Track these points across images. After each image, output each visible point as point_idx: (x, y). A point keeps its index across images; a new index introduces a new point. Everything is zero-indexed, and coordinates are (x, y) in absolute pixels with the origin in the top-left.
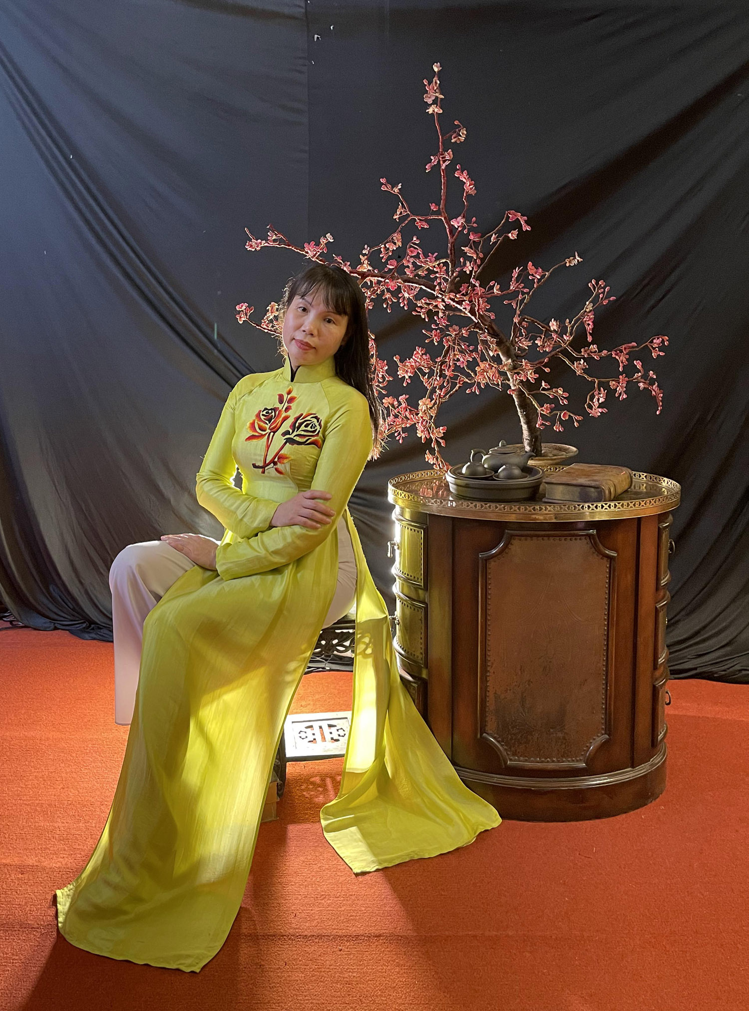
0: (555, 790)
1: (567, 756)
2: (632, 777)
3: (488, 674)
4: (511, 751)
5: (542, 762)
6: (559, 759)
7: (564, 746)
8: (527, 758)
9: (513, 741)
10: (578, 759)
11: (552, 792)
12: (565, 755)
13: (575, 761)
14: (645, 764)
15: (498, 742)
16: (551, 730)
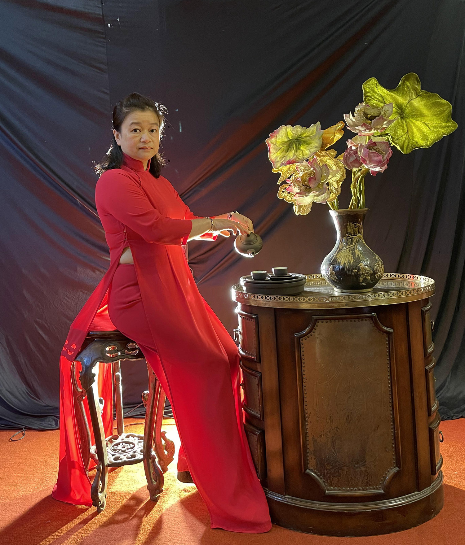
0: (362, 512)
1: (370, 485)
2: (419, 498)
3: (307, 424)
4: (327, 483)
5: (352, 490)
6: (364, 488)
7: (366, 478)
8: (340, 488)
9: (329, 475)
10: (377, 487)
11: (360, 513)
12: (367, 484)
13: (376, 489)
14: (427, 488)
15: (318, 475)
16: (356, 465)
